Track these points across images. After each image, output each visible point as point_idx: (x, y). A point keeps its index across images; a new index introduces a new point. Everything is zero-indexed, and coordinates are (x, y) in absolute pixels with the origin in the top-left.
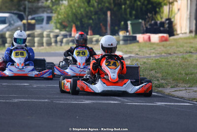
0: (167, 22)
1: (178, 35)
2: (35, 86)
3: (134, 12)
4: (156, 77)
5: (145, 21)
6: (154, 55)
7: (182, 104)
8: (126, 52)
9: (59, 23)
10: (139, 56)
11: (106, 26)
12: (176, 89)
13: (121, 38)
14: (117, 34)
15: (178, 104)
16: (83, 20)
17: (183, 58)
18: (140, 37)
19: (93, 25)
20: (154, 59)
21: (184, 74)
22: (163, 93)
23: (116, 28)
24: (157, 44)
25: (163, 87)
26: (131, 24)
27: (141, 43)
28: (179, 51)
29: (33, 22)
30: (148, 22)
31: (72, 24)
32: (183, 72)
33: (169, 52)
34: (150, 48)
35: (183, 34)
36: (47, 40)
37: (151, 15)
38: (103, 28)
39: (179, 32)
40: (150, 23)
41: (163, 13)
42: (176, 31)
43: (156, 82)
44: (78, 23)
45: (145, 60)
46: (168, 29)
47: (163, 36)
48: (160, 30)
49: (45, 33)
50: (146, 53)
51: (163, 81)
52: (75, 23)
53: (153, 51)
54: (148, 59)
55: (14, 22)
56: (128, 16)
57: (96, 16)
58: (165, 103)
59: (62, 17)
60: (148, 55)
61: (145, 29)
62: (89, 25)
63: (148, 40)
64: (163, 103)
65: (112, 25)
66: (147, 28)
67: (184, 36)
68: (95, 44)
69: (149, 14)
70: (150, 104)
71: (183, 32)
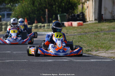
0: (81, 14)
1: (87, 22)
3: (60, 9)
5: (68, 14)
6: (77, 34)
10: (67, 35)
11: (44, 18)
12: (99, 52)
16: (30, 15)
18: (66, 24)
20: (78, 36)
23: (50, 19)
24: (77, 28)
25: (91, 51)
26: (60, 16)
27: (67, 27)
28: (91, 31)
30: (70, 15)
33: (86, 32)
34: (73, 30)
37: (71, 11)
38: (43, 20)
39: (88, 20)
41: (78, 9)
42: (86, 19)
44: (28, 17)
46: (82, 18)
47: (80, 23)
48: (77, 19)
49: (8, 23)
50: (72, 33)
53: (76, 31)
56: (57, 12)
57: (38, 12)
59: (18, 13)
61: (68, 18)
63: (71, 25)
68: (39, 29)
69: (70, 10)
71: (90, 20)
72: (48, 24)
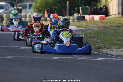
1: (111, 15)
2: (22, 48)
4: (97, 42)
5: (90, 7)
6: (96, 28)
7: (114, 59)
8: (78, 27)
9: (37, 8)
10: (86, 29)
11: (66, 10)
12: (110, 50)
13: (75, 18)
14: (73, 15)
15: (112, 59)
16: (52, 6)
17: (114, 30)
18: (87, 17)
19: (58, 10)
20: (96, 31)
21: (115, 41)
22: (102, 52)
23: (72, 11)
24: (98, 22)
25: (102, 48)
26: (82, 9)
27: (88, 21)
28: (112, 26)
29: (20, 8)
31: (45, 9)
32: (114, 39)
33: (106, 26)
34: (93, 24)
35: (114, 15)
36: (29, 19)
37: (94, 3)
38: (64, 12)
39: (111, 14)
40: (93, 8)
41: (102, 2)
43: (98, 45)
44: (49, 8)
45: (91, 32)
46: (105, 12)
47: (102, 17)
48: (100, 13)
49: (28, 15)
50: (91, 27)
51: (102, 45)
52: (46, 8)
53: (96, 26)
54: (92, 31)
55: (9, 8)
56: (80, 4)
57: (60, 4)
58: (104, 59)
59: (39, 4)
60: (92, 29)
61: (90, 12)
62: (55, 9)
63: (92, 19)
64: (102, 59)
65: (69, 9)
66: (91, 11)
67: (115, 16)
70: (94, 59)
71: (114, 14)
72: (69, 17)
